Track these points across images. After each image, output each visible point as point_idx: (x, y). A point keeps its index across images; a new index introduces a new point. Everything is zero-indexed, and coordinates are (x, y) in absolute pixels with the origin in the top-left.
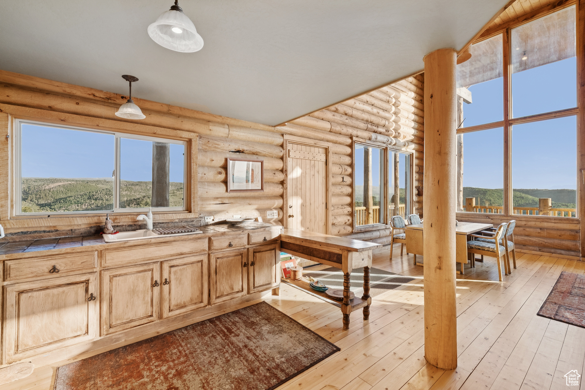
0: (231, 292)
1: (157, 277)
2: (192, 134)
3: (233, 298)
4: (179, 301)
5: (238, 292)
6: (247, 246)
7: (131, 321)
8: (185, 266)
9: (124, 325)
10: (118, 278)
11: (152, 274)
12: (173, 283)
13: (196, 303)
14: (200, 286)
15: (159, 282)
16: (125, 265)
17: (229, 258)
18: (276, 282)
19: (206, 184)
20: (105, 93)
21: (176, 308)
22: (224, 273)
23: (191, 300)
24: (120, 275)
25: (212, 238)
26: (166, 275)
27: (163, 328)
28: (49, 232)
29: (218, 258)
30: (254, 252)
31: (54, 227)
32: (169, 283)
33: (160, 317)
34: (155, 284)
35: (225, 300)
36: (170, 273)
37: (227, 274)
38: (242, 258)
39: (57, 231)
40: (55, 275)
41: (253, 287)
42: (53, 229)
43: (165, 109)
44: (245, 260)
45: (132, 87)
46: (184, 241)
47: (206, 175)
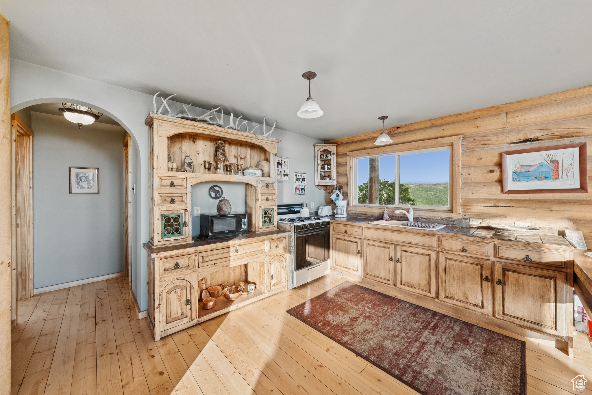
0: (465, 301)
1: (392, 255)
2: (453, 139)
3: (468, 309)
4: (408, 280)
5: (476, 305)
6: (492, 259)
7: (377, 277)
8: (414, 254)
9: (373, 277)
10: (370, 246)
11: (389, 251)
12: (404, 263)
13: (424, 290)
14: (427, 277)
15: (394, 258)
16: (375, 240)
17: (461, 263)
18: (556, 329)
19: (472, 184)
20: (388, 129)
21: (406, 284)
22: (455, 276)
23: (419, 285)
24: (372, 245)
25: (441, 238)
26: (399, 256)
27: (402, 296)
28: (363, 214)
29: (448, 259)
30: (504, 270)
31: (366, 212)
32: (401, 262)
33: (395, 285)
34: (391, 259)
35: (456, 304)
36: (402, 255)
37: (459, 279)
38: (482, 270)
39: (366, 214)
40: (346, 235)
41: (501, 312)
42: (365, 213)
43: (429, 124)
44: (486, 273)
45: (384, 124)
46: (413, 234)
47: (471, 175)
